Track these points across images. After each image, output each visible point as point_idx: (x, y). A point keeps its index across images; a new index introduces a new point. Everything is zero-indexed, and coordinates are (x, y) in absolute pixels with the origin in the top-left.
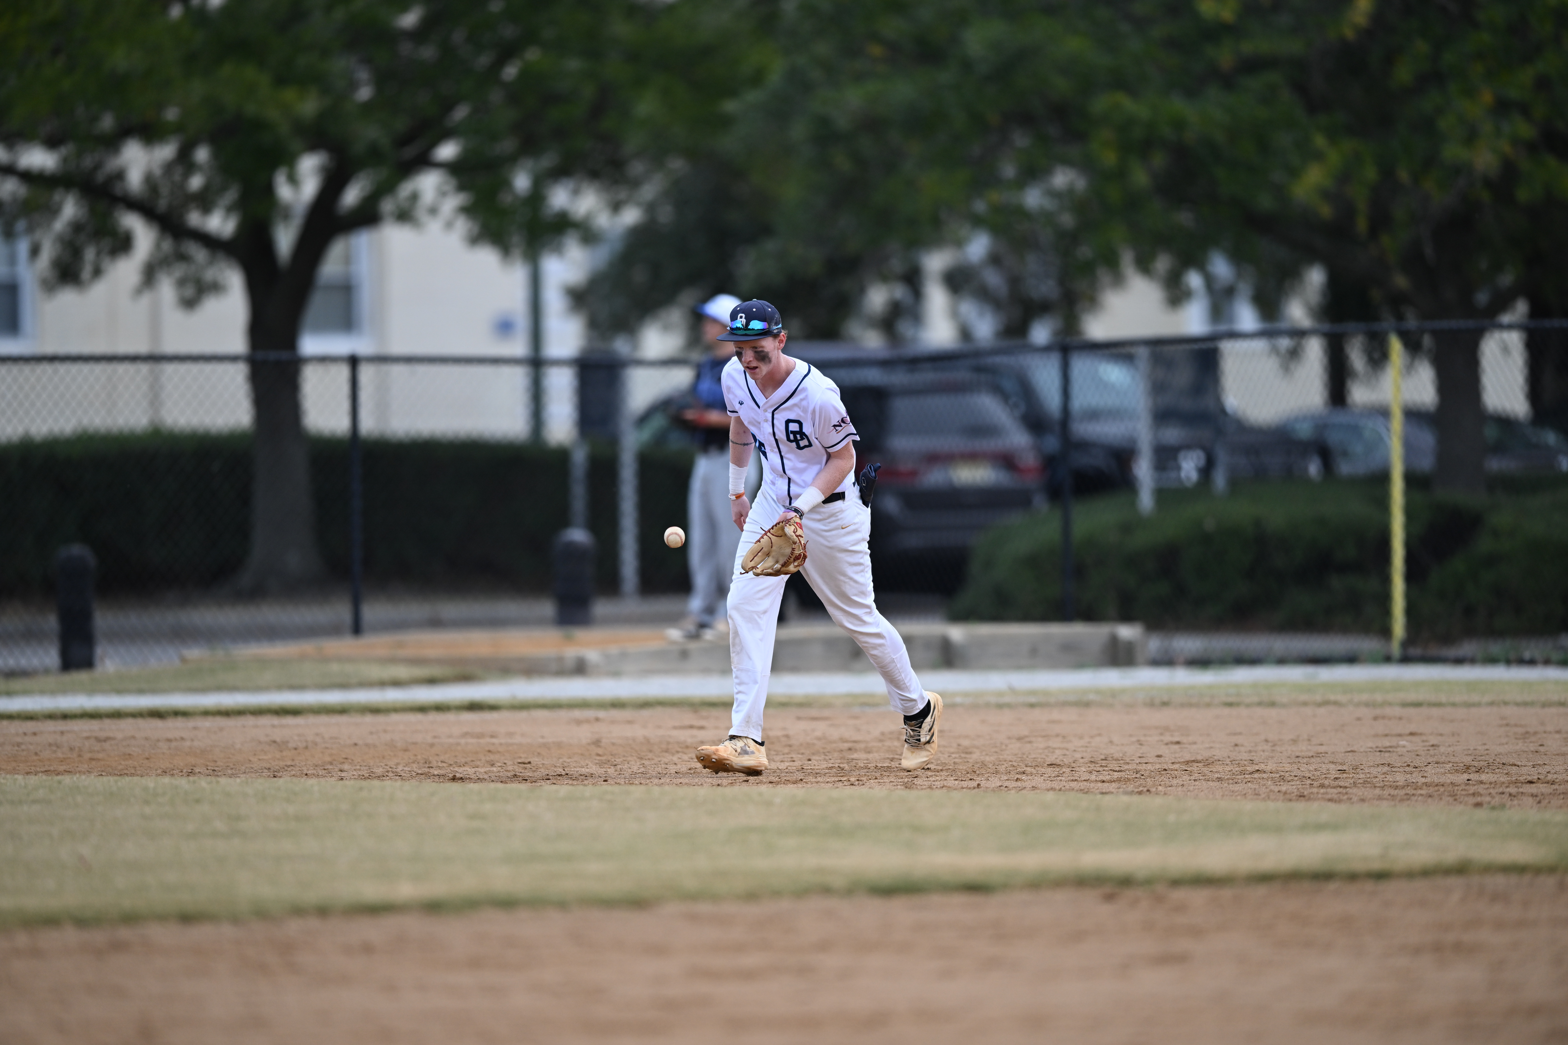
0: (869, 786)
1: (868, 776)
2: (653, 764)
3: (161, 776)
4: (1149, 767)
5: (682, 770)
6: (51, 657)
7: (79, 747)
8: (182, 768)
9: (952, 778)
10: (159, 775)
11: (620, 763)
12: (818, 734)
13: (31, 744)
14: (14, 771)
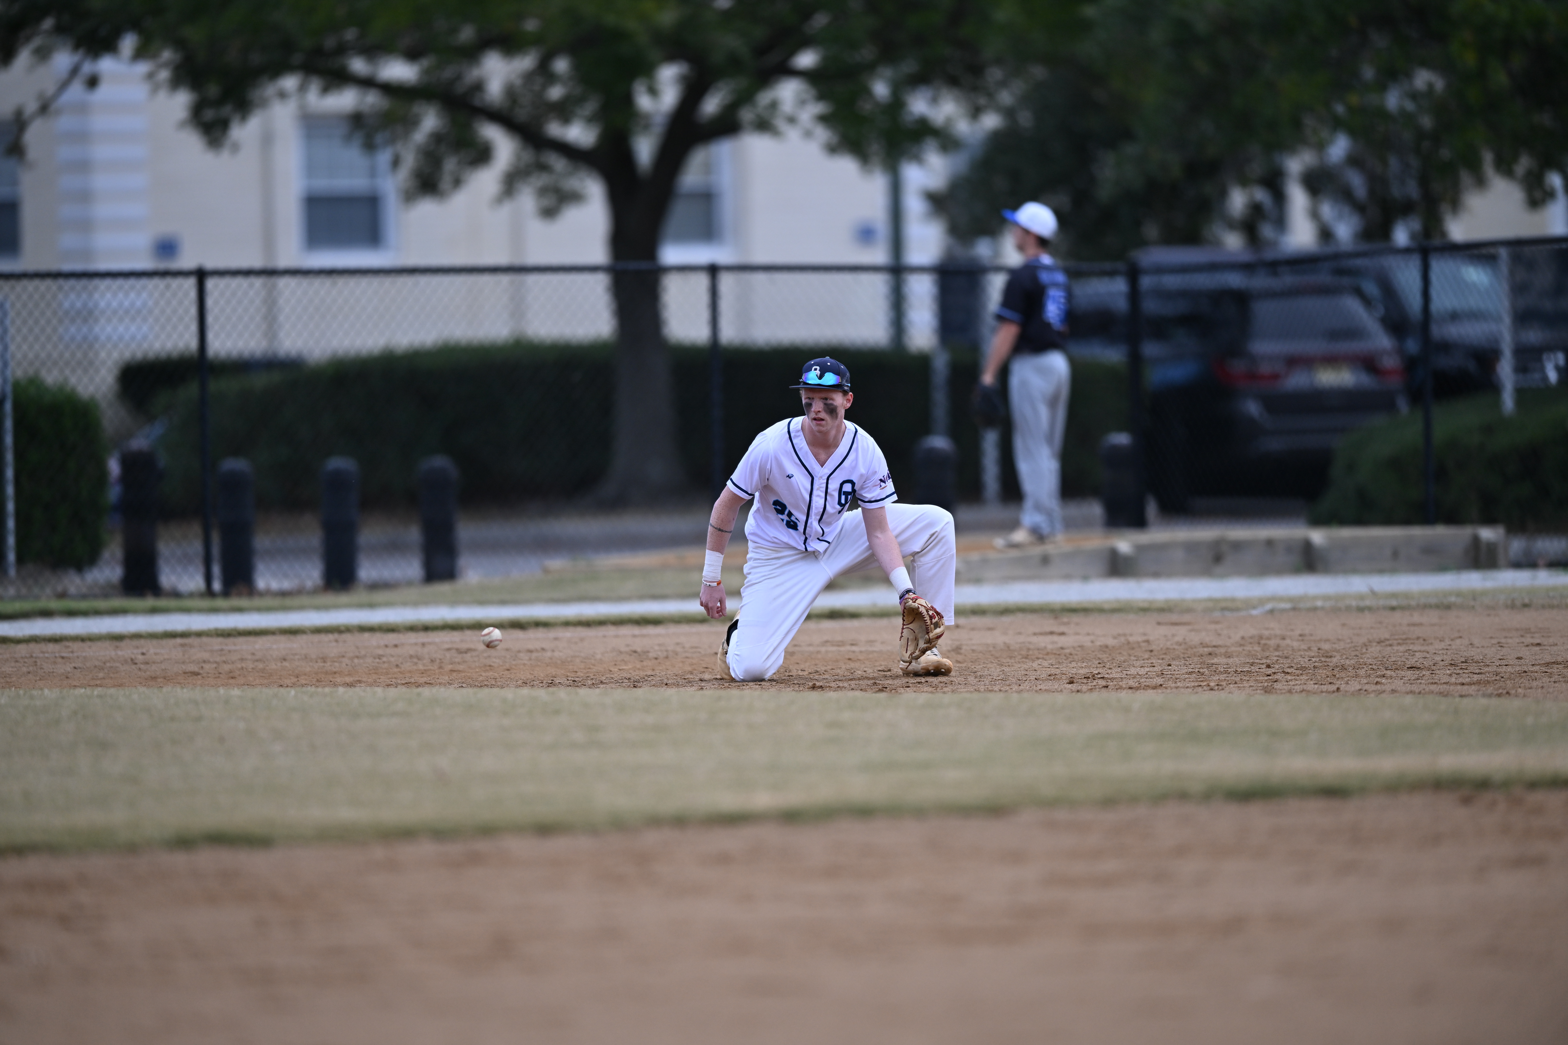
0: (1228, 691)
1: (1228, 681)
2: (1013, 671)
3: (522, 688)
4: (1509, 669)
5: (1042, 676)
6: (413, 568)
7: (440, 659)
8: (542, 679)
9: (1312, 682)
10: (520, 686)
11: (980, 670)
12: (1179, 639)
13: (392, 656)
14: (375, 684)
